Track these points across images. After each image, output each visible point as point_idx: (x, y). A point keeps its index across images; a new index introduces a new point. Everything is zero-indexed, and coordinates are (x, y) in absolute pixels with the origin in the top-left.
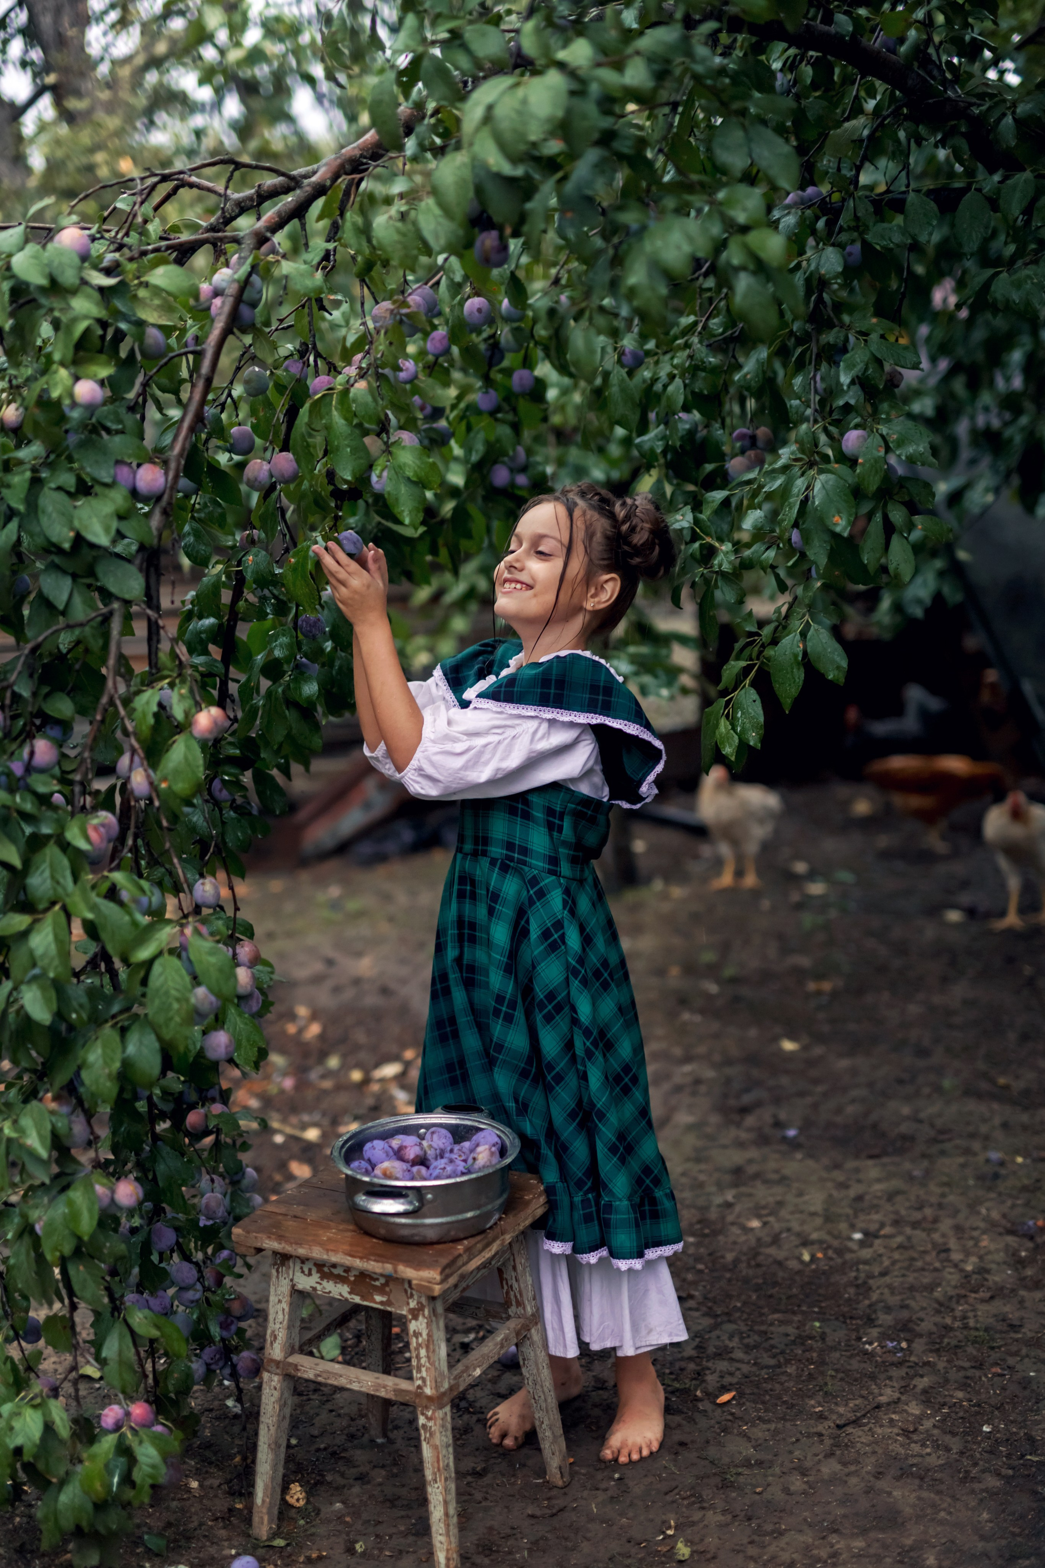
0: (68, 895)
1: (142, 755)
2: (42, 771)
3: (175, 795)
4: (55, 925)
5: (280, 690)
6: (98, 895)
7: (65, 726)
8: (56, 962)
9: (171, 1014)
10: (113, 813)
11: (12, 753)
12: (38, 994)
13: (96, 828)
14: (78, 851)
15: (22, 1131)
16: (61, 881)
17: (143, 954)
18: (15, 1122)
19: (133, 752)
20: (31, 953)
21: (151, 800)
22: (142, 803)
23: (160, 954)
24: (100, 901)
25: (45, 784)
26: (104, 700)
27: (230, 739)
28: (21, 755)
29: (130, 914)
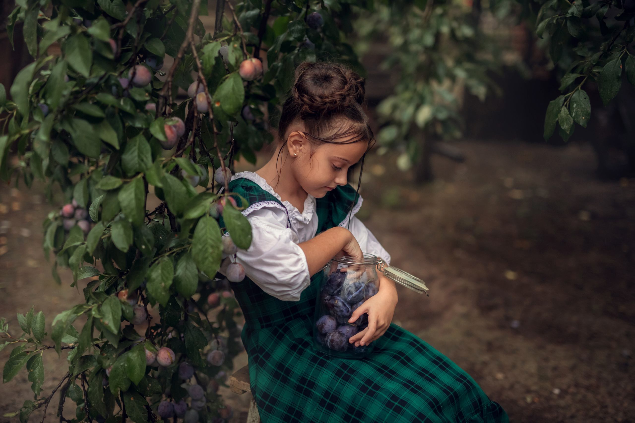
0: (148, 169)
1: (205, 84)
2: (139, 86)
3: (223, 112)
4: (137, 188)
5: (292, 57)
6: (167, 171)
7: (159, 60)
8: (134, 212)
9: (206, 255)
10: (182, 118)
11: (122, 73)
12: (122, 231)
13: (170, 128)
14: (157, 140)
15: (103, 316)
16: (145, 159)
17: (194, 214)
18: (99, 308)
19: (200, 81)
20: (119, 203)
21: (207, 114)
22: (201, 115)
23: (204, 215)
24: (167, 175)
25: (140, 95)
26: (185, 45)
27: (258, 84)
28: (127, 74)
29: (187, 186)
